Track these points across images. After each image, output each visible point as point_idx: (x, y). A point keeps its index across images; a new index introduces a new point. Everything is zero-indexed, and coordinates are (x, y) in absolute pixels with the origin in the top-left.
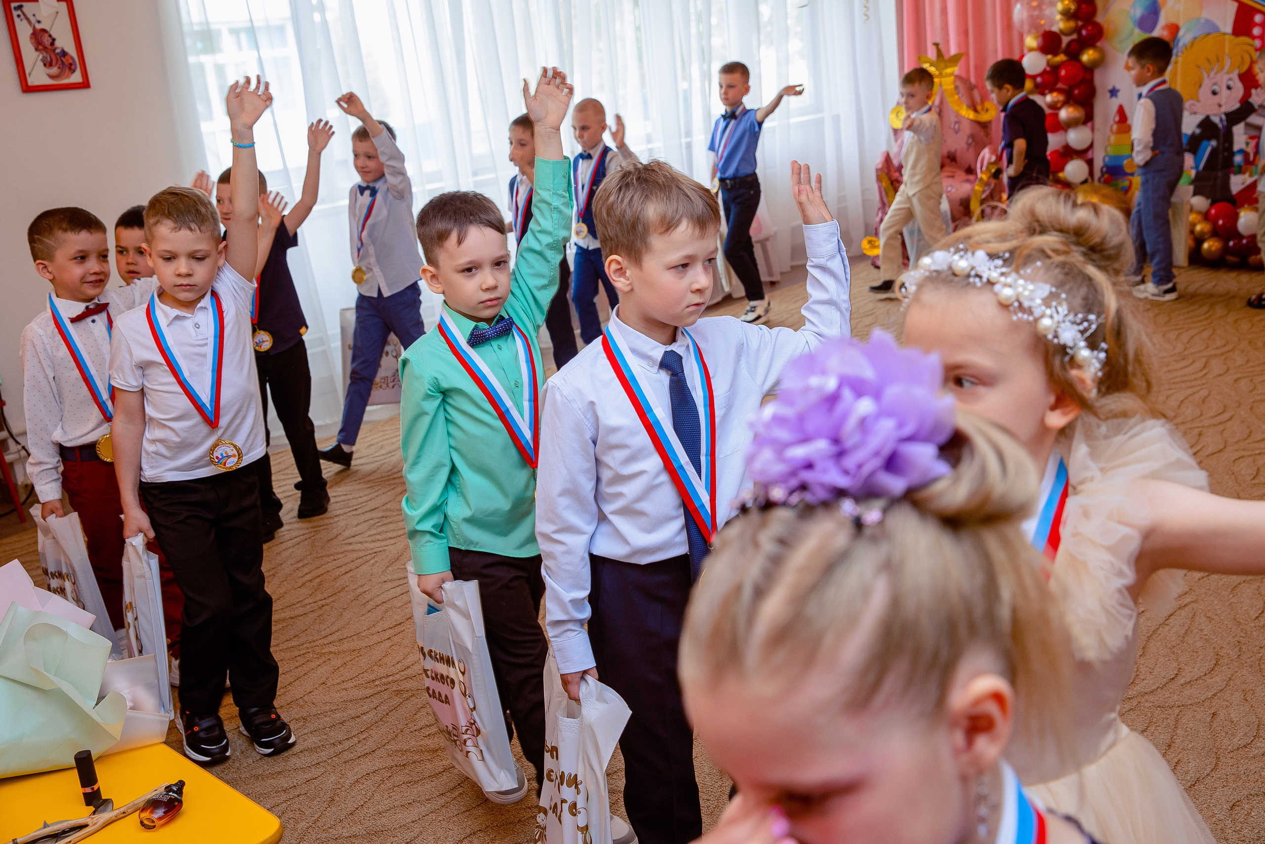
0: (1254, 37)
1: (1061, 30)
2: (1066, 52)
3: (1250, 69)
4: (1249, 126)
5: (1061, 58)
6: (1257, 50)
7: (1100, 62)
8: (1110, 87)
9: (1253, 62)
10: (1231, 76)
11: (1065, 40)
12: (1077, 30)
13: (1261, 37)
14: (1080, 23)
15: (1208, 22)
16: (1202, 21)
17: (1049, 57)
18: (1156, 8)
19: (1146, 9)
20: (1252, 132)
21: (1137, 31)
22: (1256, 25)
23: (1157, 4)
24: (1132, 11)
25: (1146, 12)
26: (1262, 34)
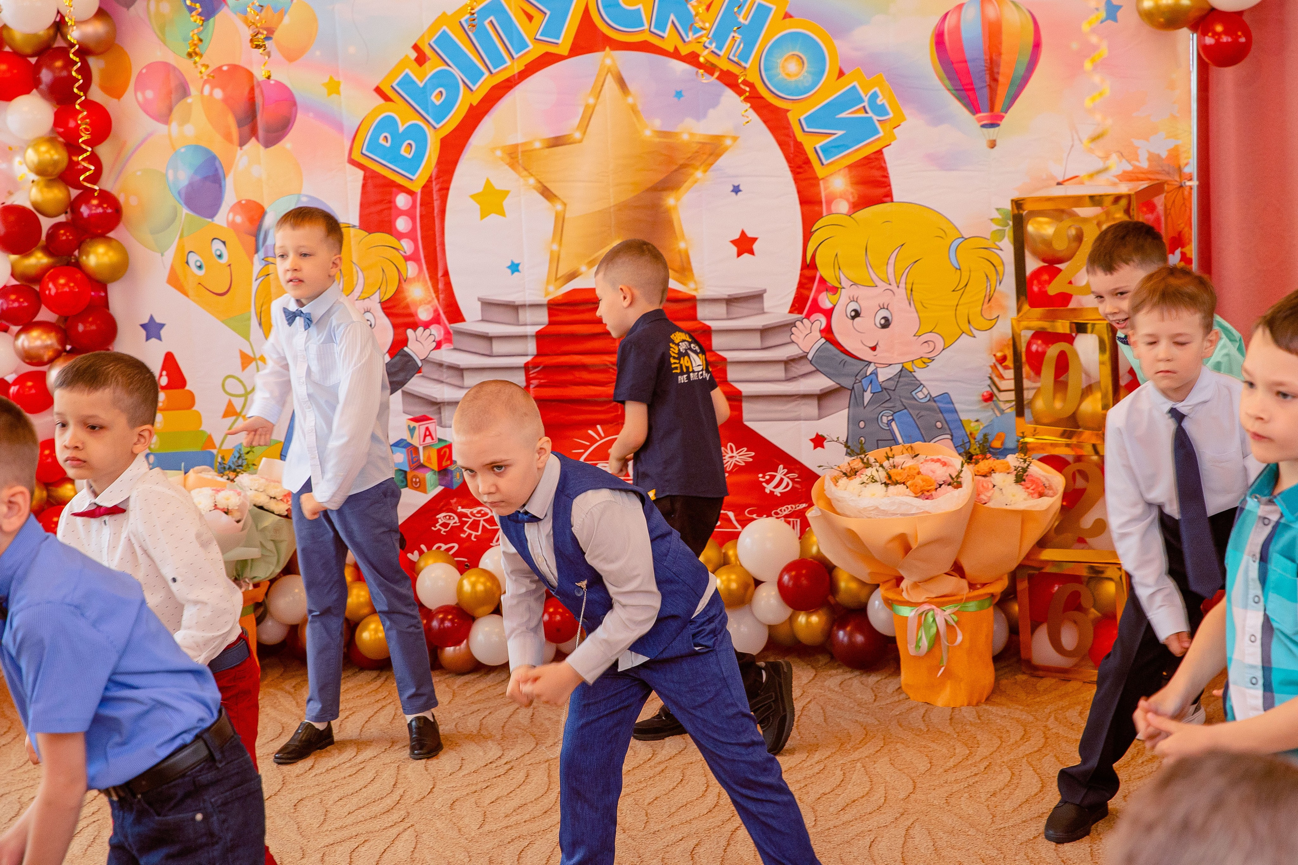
0: (399, 236)
1: (35, 205)
2: (48, 250)
3: (399, 291)
4: (410, 397)
5: (38, 260)
6: (407, 259)
7: (121, 269)
8: (146, 320)
9: (402, 280)
10: (367, 303)
11: (46, 224)
12: (73, 206)
13: (411, 235)
14: (75, 193)
16: (305, 199)
17: (13, 257)
18: (216, 170)
19: (196, 172)
20: (420, 410)
21: (185, 211)
22: (401, 213)
23: (217, 163)
24: (170, 173)
25: (198, 178)
26: (414, 229)
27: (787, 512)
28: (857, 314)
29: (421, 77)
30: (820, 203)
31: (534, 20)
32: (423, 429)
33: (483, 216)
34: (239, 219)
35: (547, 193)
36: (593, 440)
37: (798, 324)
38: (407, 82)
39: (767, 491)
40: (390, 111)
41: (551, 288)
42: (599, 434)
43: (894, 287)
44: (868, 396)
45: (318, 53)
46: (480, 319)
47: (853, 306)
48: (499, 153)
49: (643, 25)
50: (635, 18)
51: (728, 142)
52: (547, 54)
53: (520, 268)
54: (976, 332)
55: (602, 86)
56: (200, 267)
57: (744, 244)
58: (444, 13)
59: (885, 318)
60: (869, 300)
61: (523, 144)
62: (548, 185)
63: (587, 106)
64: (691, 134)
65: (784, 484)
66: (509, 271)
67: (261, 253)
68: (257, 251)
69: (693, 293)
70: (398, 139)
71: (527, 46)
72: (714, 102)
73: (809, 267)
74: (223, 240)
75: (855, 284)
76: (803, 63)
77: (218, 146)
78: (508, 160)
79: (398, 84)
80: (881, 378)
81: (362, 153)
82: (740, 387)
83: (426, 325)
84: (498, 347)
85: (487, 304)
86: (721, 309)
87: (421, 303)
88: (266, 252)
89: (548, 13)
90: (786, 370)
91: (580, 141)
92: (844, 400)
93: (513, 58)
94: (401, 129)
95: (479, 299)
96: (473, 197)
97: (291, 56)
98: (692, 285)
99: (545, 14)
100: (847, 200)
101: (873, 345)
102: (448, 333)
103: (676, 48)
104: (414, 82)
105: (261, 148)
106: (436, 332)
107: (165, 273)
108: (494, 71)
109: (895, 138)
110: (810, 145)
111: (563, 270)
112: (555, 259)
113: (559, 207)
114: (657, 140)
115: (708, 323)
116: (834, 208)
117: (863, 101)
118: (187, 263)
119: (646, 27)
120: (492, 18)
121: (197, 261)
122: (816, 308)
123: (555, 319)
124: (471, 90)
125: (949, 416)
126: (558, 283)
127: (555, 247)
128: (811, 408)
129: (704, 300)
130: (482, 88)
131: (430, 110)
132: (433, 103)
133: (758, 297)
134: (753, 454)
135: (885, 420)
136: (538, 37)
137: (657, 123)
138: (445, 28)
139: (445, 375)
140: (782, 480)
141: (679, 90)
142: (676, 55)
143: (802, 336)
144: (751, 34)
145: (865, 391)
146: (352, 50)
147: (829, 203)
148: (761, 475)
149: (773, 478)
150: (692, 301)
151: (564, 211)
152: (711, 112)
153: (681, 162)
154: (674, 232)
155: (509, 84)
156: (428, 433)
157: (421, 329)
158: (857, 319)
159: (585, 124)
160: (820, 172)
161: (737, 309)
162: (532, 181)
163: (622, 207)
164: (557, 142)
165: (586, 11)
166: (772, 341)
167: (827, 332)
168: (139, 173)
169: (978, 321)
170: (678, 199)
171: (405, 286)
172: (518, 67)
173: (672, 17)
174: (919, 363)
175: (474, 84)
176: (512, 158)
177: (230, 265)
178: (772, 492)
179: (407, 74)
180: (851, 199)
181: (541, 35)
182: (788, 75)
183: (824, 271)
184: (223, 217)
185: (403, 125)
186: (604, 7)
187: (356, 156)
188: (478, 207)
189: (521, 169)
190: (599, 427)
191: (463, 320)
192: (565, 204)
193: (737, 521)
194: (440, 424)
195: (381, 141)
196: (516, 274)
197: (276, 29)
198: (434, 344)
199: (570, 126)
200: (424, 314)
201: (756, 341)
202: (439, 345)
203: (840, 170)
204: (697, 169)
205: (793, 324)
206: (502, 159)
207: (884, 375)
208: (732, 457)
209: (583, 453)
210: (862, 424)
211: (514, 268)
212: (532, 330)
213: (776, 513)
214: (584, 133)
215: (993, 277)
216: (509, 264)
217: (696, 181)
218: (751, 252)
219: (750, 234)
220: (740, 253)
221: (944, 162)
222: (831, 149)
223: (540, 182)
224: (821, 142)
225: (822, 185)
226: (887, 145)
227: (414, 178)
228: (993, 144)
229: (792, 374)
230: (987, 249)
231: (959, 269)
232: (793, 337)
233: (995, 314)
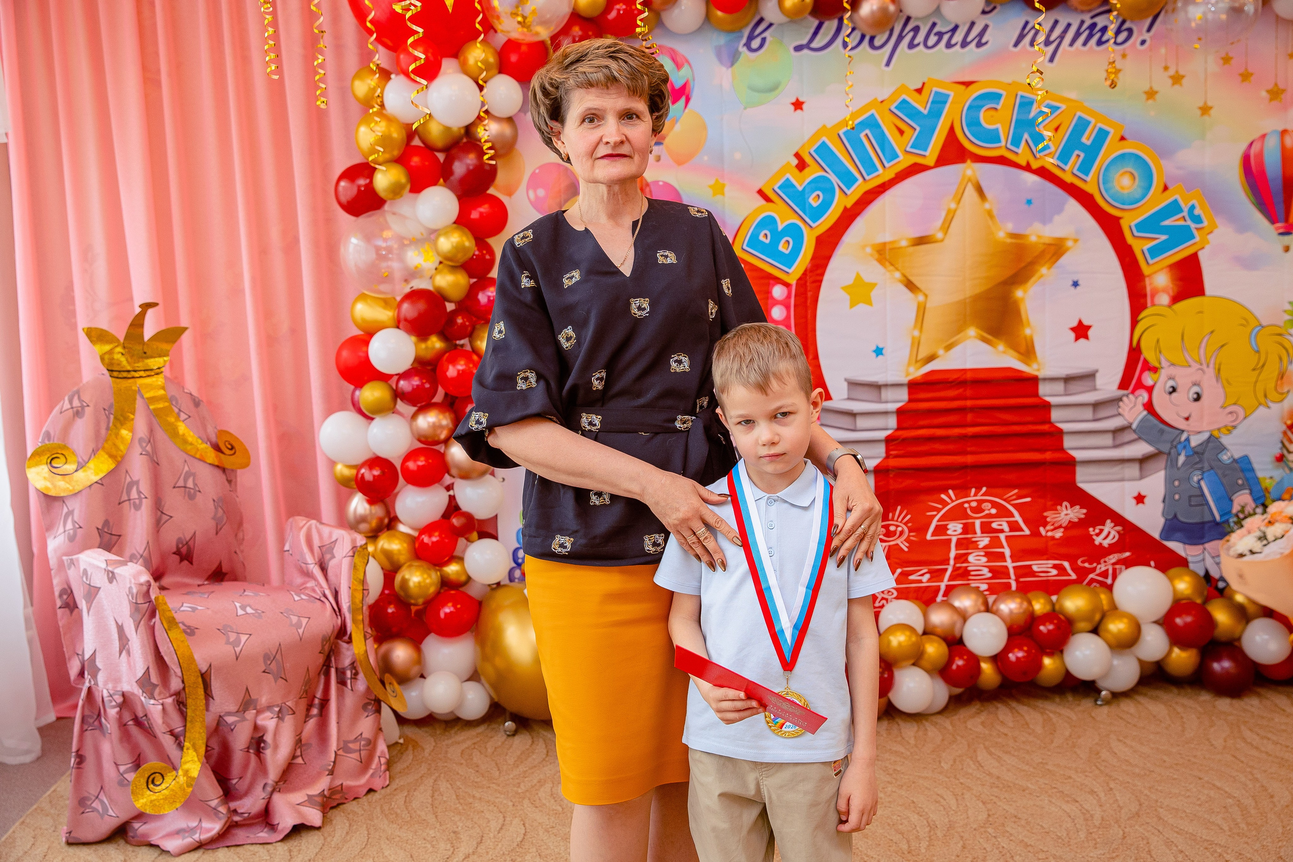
1: (437, 291)
2: (443, 335)
5: (434, 344)
14: (471, 281)
17: (417, 340)
22: (776, 302)
26: (788, 317)
27: (1113, 561)
28: (1174, 390)
29: (800, 181)
30: (1145, 296)
31: (905, 135)
33: (852, 306)
35: (910, 286)
36: (945, 504)
37: (1125, 399)
38: (787, 185)
39: (1097, 543)
40: (770, 211)
41: (912, 369)
42: (950, 498)
43: (1204, 367)
44: (1182, 459)
45: (706, 158)
46: (846, 397)
47: (1171, 383)
48: (869, 250)
49: (999, 141)
50: (994, 136)
51: (1070, 243)
52: (915, 164)
53: (884, 352)
54: (1271, 404)
55: (963, 193)
57: (1081, 331)
58: (824, 126)
59: (1198, 394)
60: (1184, 378)
61: (890, 243)
62: (912, 279)
63: (949, 211)
64: (1039, 237)
65: (1111, 536)
66: (874, 355)
69: (1036, 373)
70: (777, 236)
71: (897, 156)
72: (1060, 210)
73: (1134, 353)
75: (1173, 364)
76: (1134, 178)
78: (876, 256)
79: (779, 188)
80: (1194, 443)
81: (742, 248)
82: (1073, 453)
84: (861, 422)
85: (853, 384)
86: (1059, 387)
89: (918, 129)
90: (1114, 438)
91: (942, 241)
92: (1162, 462)
93: (884, 166)
94: (780, 227)
95: (846, 380)
96: (845, 288)
97: (680, 161)
98: (1035, 366)
99: (915, 129)
100: (1169, 295)
101: (1186, 415)
103: (1028, 164)
104: (794, 186)
108: (867, 178)
109: (1208, 243)
110: (1140, 247)
111: (923, 353)
112: (916, 344)
113: (921, 298)
114: (1009, 240)
115: (1048, 399)
116: (1157, 300)
117: (1181, 211)
119: (1003, 143)
120: (867, 131)
122: (1140, 385)
123: (914, 396)
124: (846, 194)
125: (1249, 475)
126: (919, 364)
127: (916, 333)
128: (1133, 470)
129: (1045, 379)
130: (856, 192)
131: (807, 211)
132: (810, 204)
133: (1090, 376)
134: (1085, 511)
135: (1196, 479)
136: (908, 149)
137: (1010, 227)
138: (824, 139)
140: (1109, 533)
141: (1029, 198)
142: (1028, 168)
143: (1127, 409)
144: (1092, 152)
145: (1179, 454)
146: (738, 156)
147: (1153, 296)
148: (1091, 529)
149: (1101, 531)
150: (1034, 381)
151: (926, 301)
152: (1057, 218)
153: (1029, 260)
154: (1021, 320)
155: (881, 189)
158: (1174, 395)
159: (946, 227)
160: (1146, 270)
161: (1074, 387)
162: (898, 275)
163: (976, 298)
164: (921, 241)
165: (952, 129)
166: (1102, 413)
167: (1149, 407)
169: (1273, 395)
170: (1025, 292)
172: (889, 175)
173: (1026, 136)
174: (1224, 430)
175: (849, 189)
176: (881, 254)
178: (1101, 544)
179: (788, 179)
180: (1172, 293)
181: (911, 147)
182: (1122, 188)
183: (1148, 354)
185: (782, 223)
186: (968, 125)
188: (848, 297)
189: (887, 264)
190: (951, 492)
192: (926, 296)
193: (1073, 569)
195: (762, 238)
196: (880, 357)
197: (667, 135)
199: (934, 228)
201: (1088, 414)
203: (1162, 269)
204: (1043, 265)
205: (1120, 399)
206: (872, 255)
207: (1195, 441)
208: (1066, 515)
209: (936, 515)
210: (1176, 483)
211: (879, 352)
212: (893, 407)
213: (1105, 562)
214: (946, 233)
215: (1285, 358)
216: (874, 348)
217: (1042, 276)
218: (1086, 337)
219: (1086, 322)
220: (1077, 339)
221: (1248, 263)
222: (1155, 251)
223: (905, 276)
224: (1148, 245)
225: (1147, 281)
226: (1203, 248)
227: (790, 271)
228: (1287, 249)
229: (1118, 442)
230: (1280, 335)
231: (1258, 352)
232: (1120, 410)
233: (1285, 390)
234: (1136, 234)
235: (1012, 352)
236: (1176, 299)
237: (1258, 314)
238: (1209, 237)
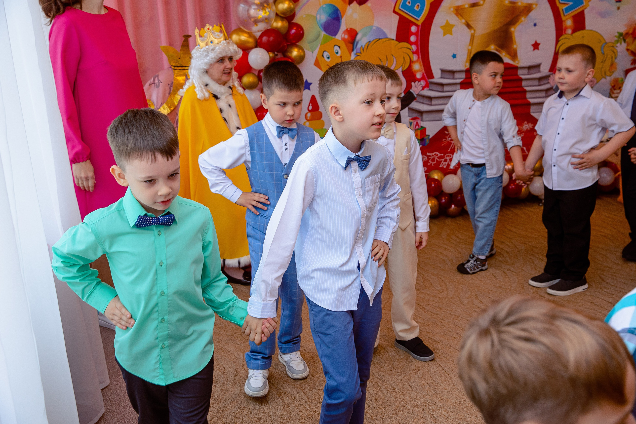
0: (411, 44)
3: (410, 66)
4: (411, 109)
6: (414, 53)
9: (411, 62)
13: (415, 43)
15: (379, 30)
16: (374, 28)
18: (338, 15)
19: (330, 16)
20: (414, 115)
21: (323, 33)
22: (413, 34)
23: (339, 12)
24: (318, 16)
25: (330, 18)
26: (417, 41)
30: (562, 30)
32: (415, 123)
33: (444, 35)
34: (346, 37)
35: (469, 26)
37: (551, 76)
46: (440, 77)
48: (452, 9)
51: (534, 6)
53: (456, 56)
54: (607, 77)
56: (328, 58)
57: (536, 46)
61: (461, 6)
62: (470, 23)
64: (522, 3)
66: (452, 58)
67: (355, 52)
68: (353, 50)
69: (517, 65)
70: (414, 3)
74: (339, 45)
77: (339, 5)
78: (455, 12)
81: (400, 9)
82: (530, 100)
83: (419, 80)
84: (446, 88)
85: (443, 71)
86: (526, 71)
87: (419, 71)
88: (357, 51)
90: (546, 93)
91: (482, 5)
95: (440, 69)
96: (441, 27)
98: (517, 62)
102: (427, 82)
105: (358, 5)
106: (423, 83)
107: (313, 61)
109: (589, 6)
110: (562, 7)
112: (470, 52)
113: (473, 31)
114: (510, 5)
115: (522, 77)
116: (566, 32)
118: (323, 56)
121: (327, 55)
127: (470, 48)
129: (521, 68)
133: (539, 66)
139: (425, 101)
143: (552, 80)
147: (565, 30)
150: (516, 68)
151: (474, 33)
153: (517, 14)
154: (512, 41)
156: (417, 124)
157: (417, 82)
160: (563, 18)
161: (532, 71)
162: (463, 21)
163: (495, 32)
164: (474, 5)
166: (542, 82)
168: (304, 16)
169: (608, 73)
170: (515, 28)
171: (412, 64)
176: (457, 11)
177: (341, 57)
180: (572, 29)
184: (340, 36)
187: (397, 10)
188: (443, 31)
189: (459, 16)
191: (433, 77)
192: (475, 30)
194: (422, 120)
195: (407, 3)
196: (455, 59)
198: (422, 88)
200: (419, 76)
201: (536, 83)
202: (423, 88)
203: (570, 18)
204: (522, 16)
205: (549, 76)
206: (453, 12)
208: (526, 127)
211: (454, 56)
212: (459, 81)
214: (484, 2)
215: (614, 57)
216: (452, 54)
217: (522, 21)
218: (538, 49)
219: (538, 42)
220: (534, 49)
221: (603, 15)
222: (567, 10)
223: (466, 21)
224: (565, 7)
225: (564, 23)
226: (586, 8)
227: (419, 19)
228: (618, 8)
229: (548, 95)
230: (613, 47)
231: (603, 54)
232: (549, 81)
233: (613, 70)
234: (561, 2)
235: (508, 56)
236: (574, 31)
237: (605, 37)
238: (590, 3)
